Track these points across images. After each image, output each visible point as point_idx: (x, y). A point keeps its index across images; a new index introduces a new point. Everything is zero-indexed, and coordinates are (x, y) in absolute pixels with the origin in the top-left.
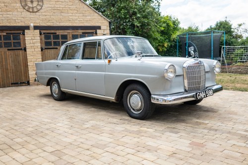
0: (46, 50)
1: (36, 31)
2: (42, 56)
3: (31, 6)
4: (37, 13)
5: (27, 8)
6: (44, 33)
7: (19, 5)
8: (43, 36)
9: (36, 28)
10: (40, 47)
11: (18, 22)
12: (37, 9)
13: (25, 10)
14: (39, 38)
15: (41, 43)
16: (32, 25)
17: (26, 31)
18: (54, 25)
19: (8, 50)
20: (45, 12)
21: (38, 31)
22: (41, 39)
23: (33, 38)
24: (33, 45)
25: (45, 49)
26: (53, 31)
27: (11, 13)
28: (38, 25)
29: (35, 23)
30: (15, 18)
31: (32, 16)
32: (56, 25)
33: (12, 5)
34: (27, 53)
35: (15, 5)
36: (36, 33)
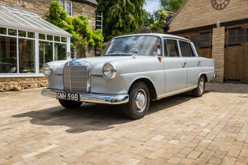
0: (229, 47)
1: (222, 28)
2: (225, 53)
3: (219, 3)
4: (224, 10)
5: (216, 6)
6: (229, 29)
7: (210, 5)
8: (228, 32)
9: (222, 25)
10: (224, 44)
11: (209, 22)
12: (224, 5)
13: (214, 9)
14: (224, 35)
15: (225, 40)
16: (218, 22)
17: (214, 29)
18: (239, 19)
19: (200, 48)
20: (231, 6)
21: (224, 28)
22: (226, 36)
23: (219, 35)
24: (218, 42)
25: (229, 45)
26: (238, 26)
27: (204, 14)
28: (224, 21)
29: (222, 20)
30: (206, 19)
31: (220, 14)
32: (242, 18)
33: (206, 6)
34: (213, 50)
35: (207, 6)
36: (221, 30)
